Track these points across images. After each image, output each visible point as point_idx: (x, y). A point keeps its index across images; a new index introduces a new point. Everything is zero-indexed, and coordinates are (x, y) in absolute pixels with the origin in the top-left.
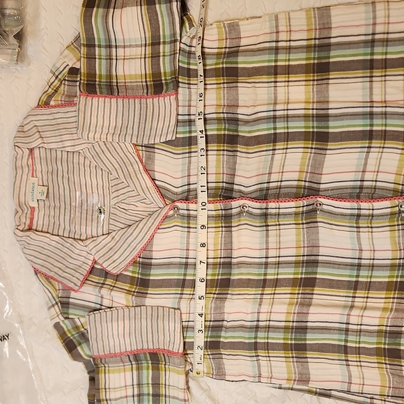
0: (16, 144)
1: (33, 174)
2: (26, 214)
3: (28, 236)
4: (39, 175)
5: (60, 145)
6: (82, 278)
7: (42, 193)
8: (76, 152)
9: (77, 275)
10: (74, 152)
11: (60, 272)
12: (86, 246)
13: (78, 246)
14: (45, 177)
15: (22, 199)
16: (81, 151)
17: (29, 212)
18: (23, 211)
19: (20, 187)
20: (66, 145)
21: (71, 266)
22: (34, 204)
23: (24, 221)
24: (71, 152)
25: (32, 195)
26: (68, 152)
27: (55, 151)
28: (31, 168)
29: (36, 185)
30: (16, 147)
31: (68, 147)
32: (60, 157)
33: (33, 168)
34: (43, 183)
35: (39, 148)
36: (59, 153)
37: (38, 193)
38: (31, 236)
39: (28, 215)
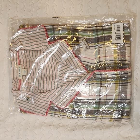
0: (10, 49)
1: (19, 63)
2: (17, 83)
3: (17, 93)
4: (22, 63)
5: (31, 47)
6: (46, 111)
7: (24, 72)
8: (39, 50)
9: (43, 110)
10: (38, 51)
11: (34, 109)
12: (46, 95)
13: (42, 96)
14: (25, 64)
15: (15, 76)
16: (41, 50)
17: (18, 82)
18: (15, 82)
19: (14, 70)
20: (34, 47)
21: (39, 106)
22: (21, 78)
23: (16, 86)
24: (36, 51)
25: (20, 74)
26: (35, 51)
27: (28, 51)
28: (18, 60)
29: (21, 68)
30: (10, 51)
31: (35, 48)
32: (32, 54)
33: (19, 60)
34: (24, 67)
35: (21, 50)
36: (31, 52)
37: (22, 72)
38: (18, 93)
39: (18, 83)
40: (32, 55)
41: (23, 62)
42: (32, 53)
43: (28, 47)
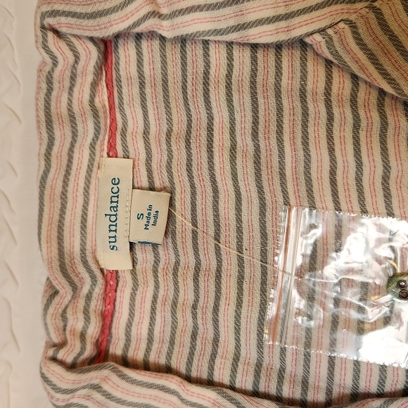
0: (50, 21)
1: (112, 146)
2: (89, 297)
4: (138, 147)
7: (149, 218)
10: (278, 47)
14: (159, 157)
17: (99, 289)
18: (75, 288)
22: (117, 261)
23: (80, 327)
24: (266, 46)
25: (113, 227)
26: (254, 47)
27: (201, 46)
28: (105, 122)
29: (125, 186)
30: (50, 35)
31: (260, 22)
32: (224, 72)
33: (113, 120)
34: (150, 177)
35: (139, 37)
36: (218, 56)
37: (134, 217)
38: (106, 387)
39: (93, 304)
40: (229, 76)
41: (146, 133)
42: (230, 67)
43: (198, 15)
